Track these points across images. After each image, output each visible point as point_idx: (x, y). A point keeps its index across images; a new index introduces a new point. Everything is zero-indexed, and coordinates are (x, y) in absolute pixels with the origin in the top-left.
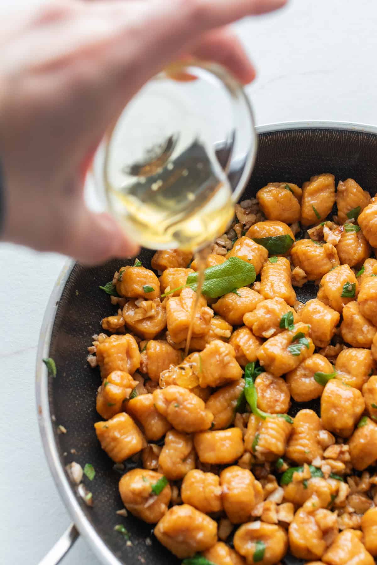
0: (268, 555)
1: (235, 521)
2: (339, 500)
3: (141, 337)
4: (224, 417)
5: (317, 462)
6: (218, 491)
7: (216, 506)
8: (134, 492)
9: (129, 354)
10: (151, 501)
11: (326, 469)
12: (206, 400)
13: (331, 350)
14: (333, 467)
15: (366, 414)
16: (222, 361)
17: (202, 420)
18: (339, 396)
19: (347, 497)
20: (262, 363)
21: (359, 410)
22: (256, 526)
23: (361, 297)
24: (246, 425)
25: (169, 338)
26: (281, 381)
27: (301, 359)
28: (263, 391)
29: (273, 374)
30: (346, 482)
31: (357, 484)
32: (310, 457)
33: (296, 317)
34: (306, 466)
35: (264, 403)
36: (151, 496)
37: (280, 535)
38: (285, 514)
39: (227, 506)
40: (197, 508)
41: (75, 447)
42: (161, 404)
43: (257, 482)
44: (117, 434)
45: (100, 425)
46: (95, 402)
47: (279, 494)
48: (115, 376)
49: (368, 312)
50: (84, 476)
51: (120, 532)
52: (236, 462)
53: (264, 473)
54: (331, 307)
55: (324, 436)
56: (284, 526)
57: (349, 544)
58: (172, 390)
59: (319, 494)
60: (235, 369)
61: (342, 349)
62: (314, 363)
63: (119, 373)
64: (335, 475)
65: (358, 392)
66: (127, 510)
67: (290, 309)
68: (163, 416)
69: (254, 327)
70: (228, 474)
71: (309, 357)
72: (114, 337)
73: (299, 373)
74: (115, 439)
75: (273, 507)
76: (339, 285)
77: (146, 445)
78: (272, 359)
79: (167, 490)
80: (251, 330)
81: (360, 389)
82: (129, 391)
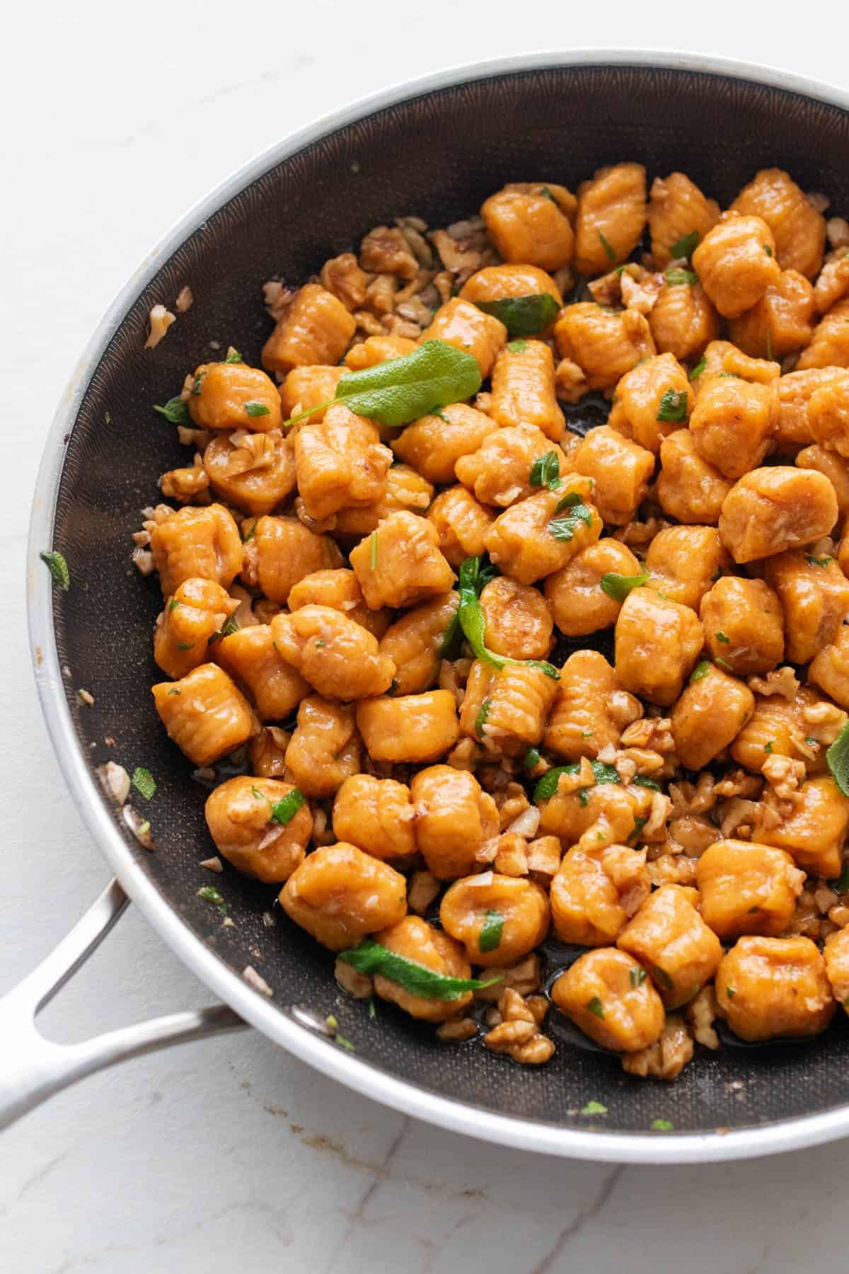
0: (508, 937)
1: (443, 875)
2: (649, 829)
3: (243, 510)
4: (418, 667)
5: (608, 754)
6: (407, 813)
7: (403, 843)
8: (235, 820)
9: (218, 544)
10: (272, 837)
11: (626, 766)
12: (380, 636)
13: (636, 530)
14: (639, 765)
15: (705, 655)
16: (412, 552)
17: (373, 675)
18: (651, 622)
19: (668, 824)
20: (494, 557)
21: (692, 647)
22: (486, 879)
23: (696, 418)
24: (462, 683)
25: (302, 511)
26: (533, 594)
27: (575, 550)
28: (497, 615)
29: (515, 579)
30: (666, 792)
31: (689, 798)
32: (593, 744)
33: (563, 463)
34: (584, 762)
35: (499, 638)
36: (270, 826)
37: (533, 897)
38: (542, 858)
39: (426, 842)
40: (364, 849)
41: (114, 734)
42: (288, 643)
43: (484, 795)
44: (199, 706)
45: (162, 690)
46: (151, 645)
47: (529, 821)
48: (191, 589)
49: (711, 449)
50: (133, 789)
51: (208, 901)
52: (443, 757)
53: (500, 779)
54: (637, 442)
55: (621, 701)
56: (542, 881)
57: (671, 912)
58: (311, 615)
59: (611, 815)
60: (438, 570)
61: (659, 529)
62: (603, 557)
63: (200, 582)
64: (643, 778)
65: (689, 613)
66: (222, 858)
67: (551, 447)
68: (292, 668)
69: (479, 485)
70: (426, 781)
71: (592, 544)
72: (186, 511)
73: (569, 576)
74: (194, 716)
75: (519, 843)
76: (653, 395)
77: (258, 729)
78: (515, 548)
79: (304, 816)
80: (472, 491)
81: (696, 607)
82: (221, 617)
